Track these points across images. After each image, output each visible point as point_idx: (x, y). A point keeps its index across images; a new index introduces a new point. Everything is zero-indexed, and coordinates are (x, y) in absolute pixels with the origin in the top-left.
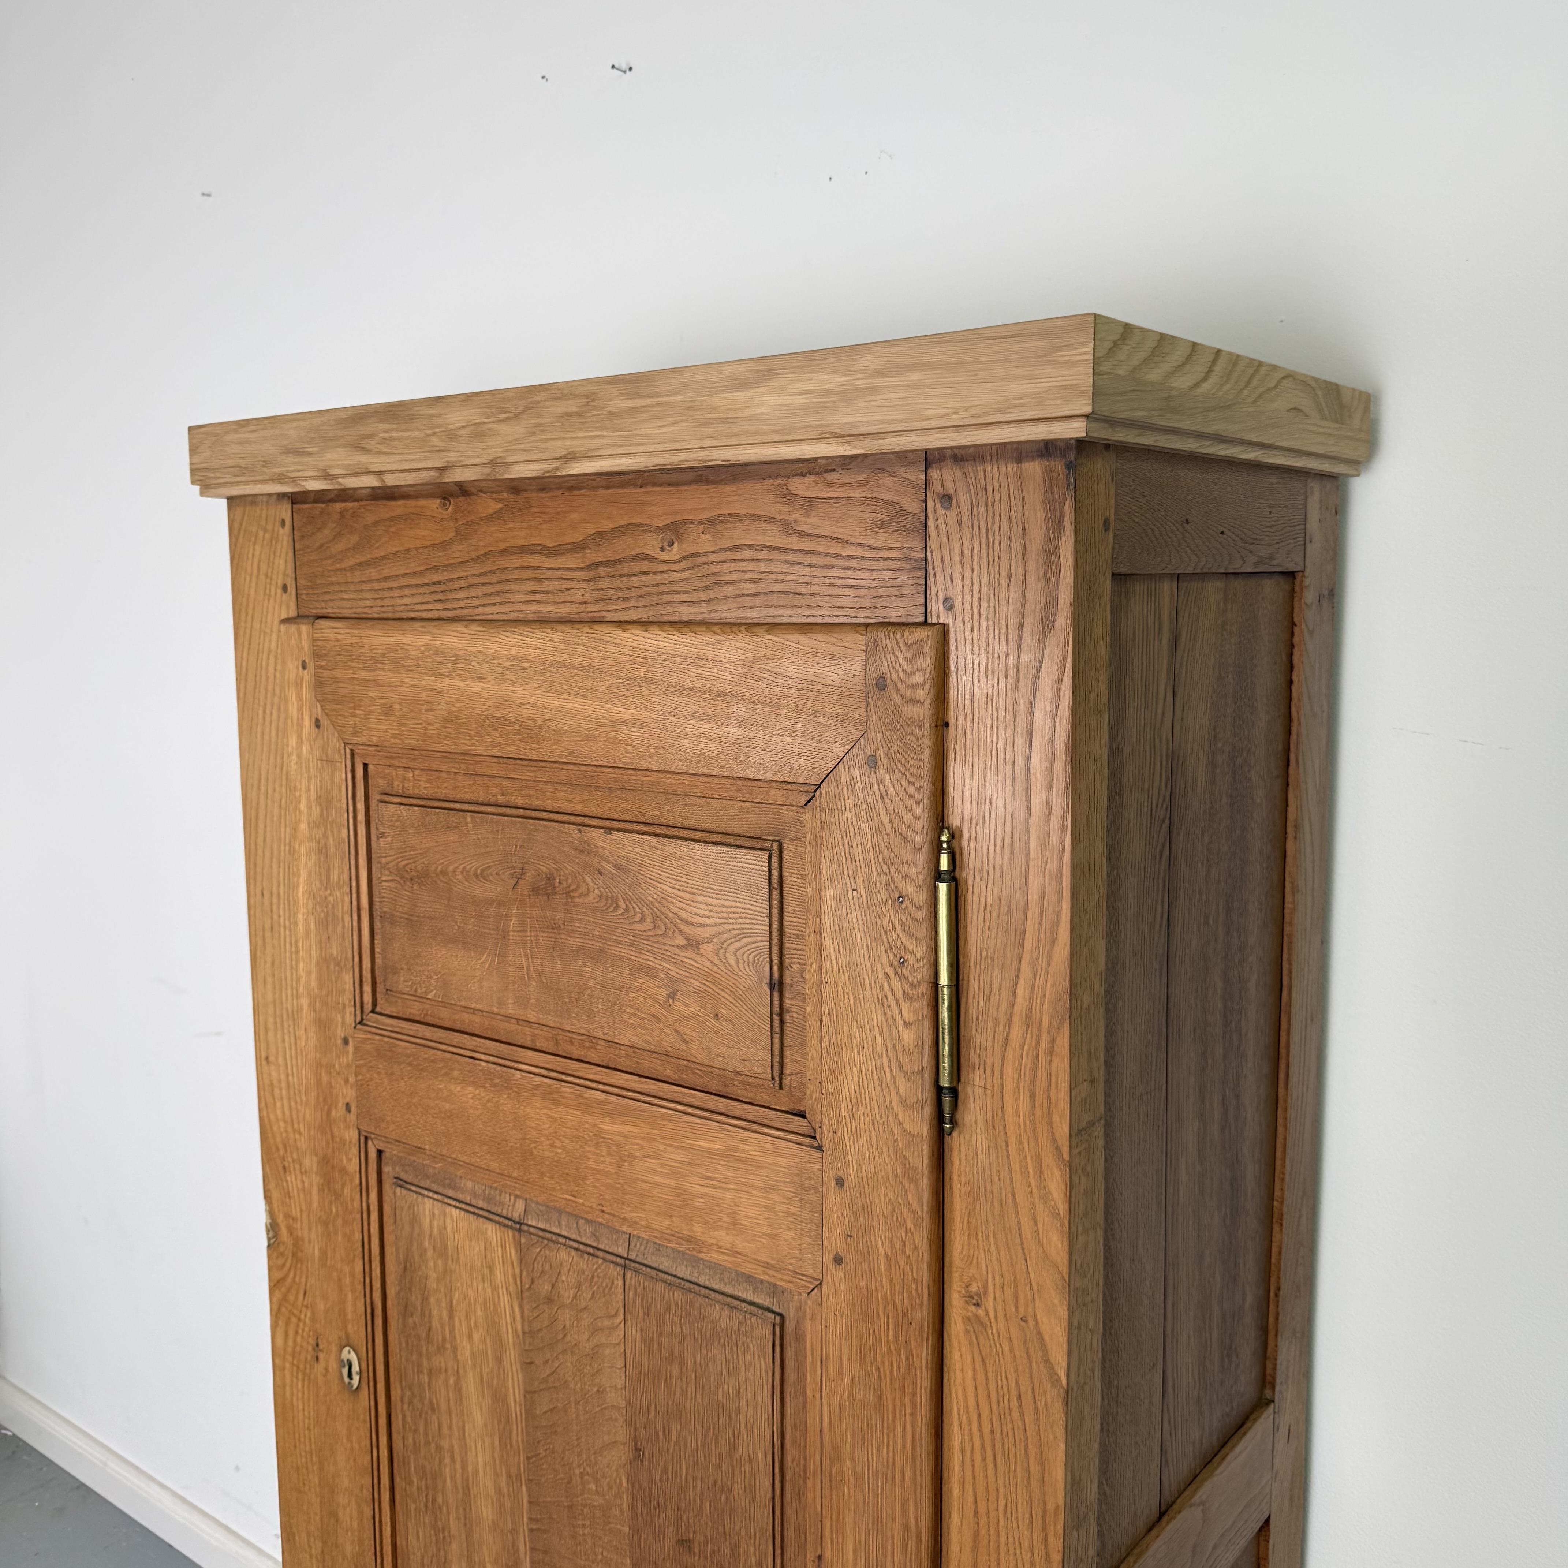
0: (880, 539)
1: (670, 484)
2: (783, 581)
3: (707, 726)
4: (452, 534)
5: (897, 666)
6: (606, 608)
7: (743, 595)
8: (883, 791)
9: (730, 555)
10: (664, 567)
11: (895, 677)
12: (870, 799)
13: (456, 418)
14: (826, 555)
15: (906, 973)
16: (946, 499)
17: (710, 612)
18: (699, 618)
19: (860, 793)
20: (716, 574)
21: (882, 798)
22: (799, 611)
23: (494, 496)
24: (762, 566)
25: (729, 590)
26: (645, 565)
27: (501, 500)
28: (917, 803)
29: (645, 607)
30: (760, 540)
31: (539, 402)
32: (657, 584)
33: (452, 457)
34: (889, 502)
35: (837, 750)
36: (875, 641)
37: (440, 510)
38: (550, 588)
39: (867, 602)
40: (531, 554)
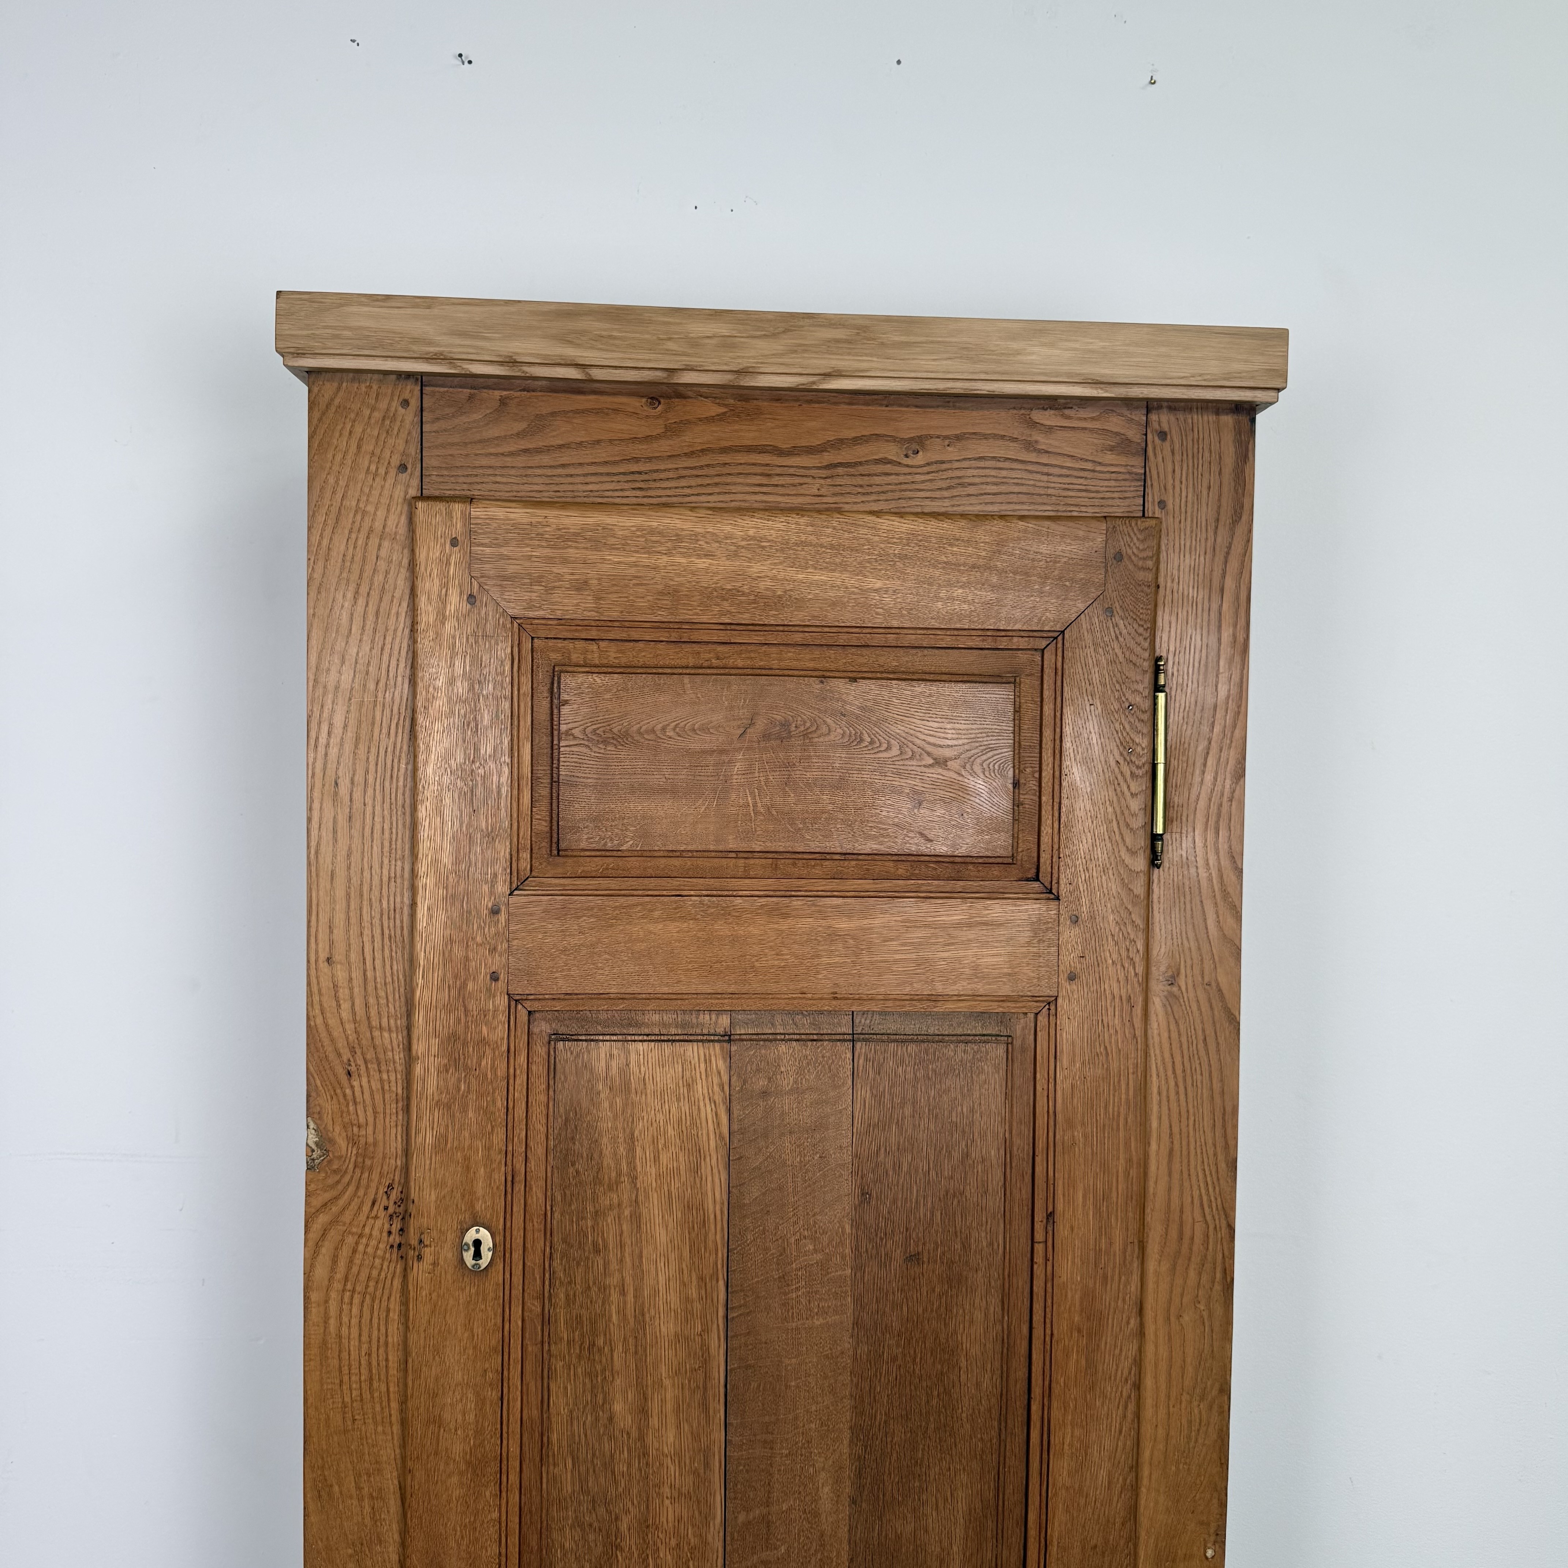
0: (1109, 458)
1: (917, 406)
2: (1023, 485)
3: (960, 591)
4: (660, 430)
5: (1132, 545)
6: (844, 500)
7: (985, 494)
8: (1118, 632)
9: (974, 463)
10: (907, 470)
11: (1130, 552)
12: (1106, 639)
13: (697, 329)
14: (1062, 467)
15: (1133, 759)
16: (1163, 435)
17: (953, 506)
18: (943, 510)
19: (1099, 635)
20: (959, 478)
21: (1117, 638)
22: (1037, 507)
23: (718, 401)
24: (1004, 473)
25: (971, 490)
26: (888, 468)
27: (725, 405)
28: (1145, 639)
29: (887, 500)
30: (1002, 453)
31: (803, 327)
32: (901, 484)
33: (694, 361)
34: (1117, 434)
35: (1078, 605)
36: (1114, 527)
37: (645, 408)
38: (780, 483)
39: (1097, 502)
40: (760, 453)
